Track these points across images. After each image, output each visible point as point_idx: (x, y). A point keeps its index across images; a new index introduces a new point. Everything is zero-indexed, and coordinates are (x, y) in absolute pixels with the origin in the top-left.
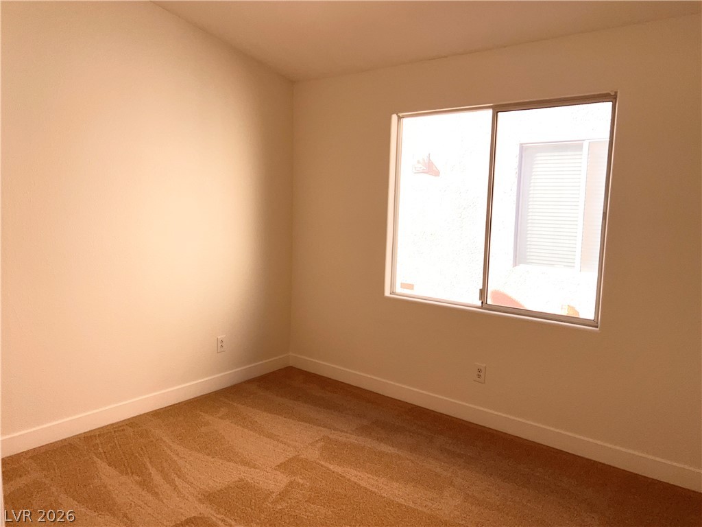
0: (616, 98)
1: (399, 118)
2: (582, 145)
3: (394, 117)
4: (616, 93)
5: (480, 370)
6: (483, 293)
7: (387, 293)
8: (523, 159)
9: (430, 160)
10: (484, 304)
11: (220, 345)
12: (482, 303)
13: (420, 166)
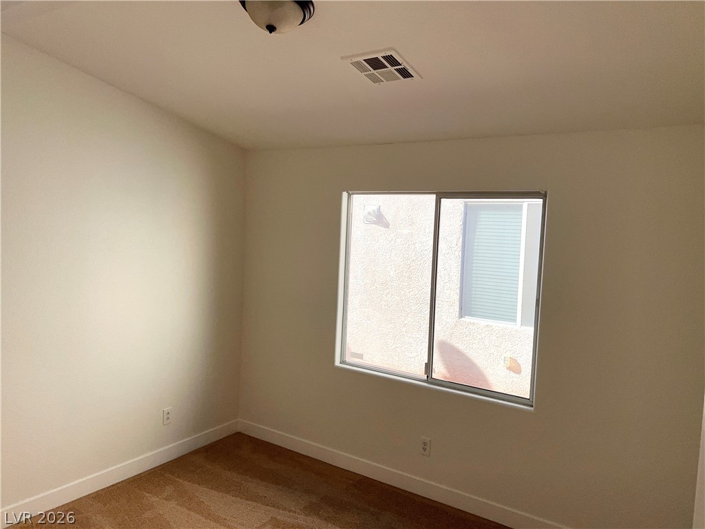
0: (546, 196)
1: (349, 196)
2: (522, 206)
3: (345, 195)
4: (546, 192)
5: (425, 444)
6: (429, 367)
7: (337, 363)
8: (468, 216)
9: (380, 212)
10: (429, 379)
11: (166, 417)
12: (427, 377)
13: (370, 217)
